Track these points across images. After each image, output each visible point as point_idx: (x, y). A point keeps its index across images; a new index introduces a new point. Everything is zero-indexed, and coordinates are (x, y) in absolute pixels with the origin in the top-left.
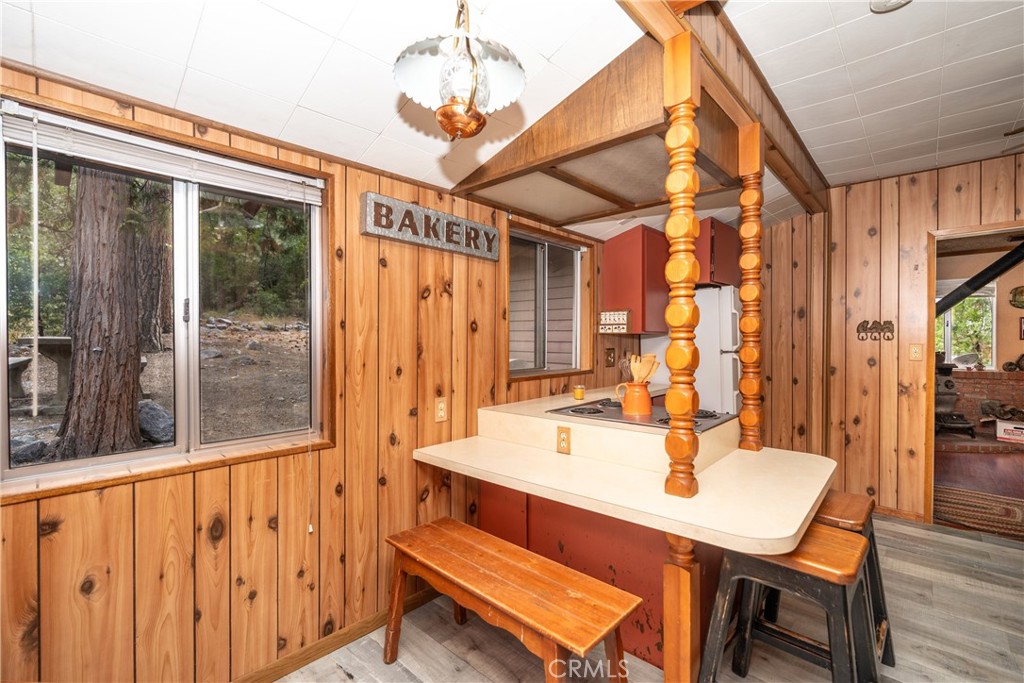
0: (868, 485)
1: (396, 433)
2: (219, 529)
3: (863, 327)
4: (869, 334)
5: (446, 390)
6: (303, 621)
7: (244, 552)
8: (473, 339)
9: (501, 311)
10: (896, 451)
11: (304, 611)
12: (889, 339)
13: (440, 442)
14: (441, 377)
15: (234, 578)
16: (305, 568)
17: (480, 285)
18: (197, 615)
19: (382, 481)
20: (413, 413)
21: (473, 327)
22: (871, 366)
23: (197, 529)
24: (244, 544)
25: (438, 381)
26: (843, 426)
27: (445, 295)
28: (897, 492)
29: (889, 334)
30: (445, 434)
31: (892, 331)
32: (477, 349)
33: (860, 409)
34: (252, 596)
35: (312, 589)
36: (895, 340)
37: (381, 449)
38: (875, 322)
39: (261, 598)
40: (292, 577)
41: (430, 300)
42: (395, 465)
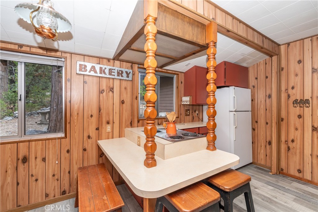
0: (298, 168)
1: (90, 135)
2: (25, 160)
3: (296, 102)
4: (298, 105)
5: (111, 122)
6: (54, 189)
7: (34, 167)
8: (122, 106)
9: (135, 97)
10: (311, 155)
11: (55, 187)
12: (307, 107)
13: (108, 139)
14: (109, 118)
15: (30, 174)
16: (55, 174)
17: (125, 88)
18: (18, 184)
19: (85, 150)
20: (97, 129)
21: (123, 102)
22: (299, 118)
23: (18, 159)
24: (34, 165)
25: (108, 119)
26: (287, 143)
27: (111, 92)
28: (312, 173)
29: (308, 105)
30: (110, 136)
31: (309, 104)
32: (124, 110)
33: (294, 136)
34: (37, 180)
35: (58, 180)
36: (310, 108)
37: (84, 140)
38: (301, 100)
39: (40, 181)
40: (51, 176)
41: (104, 94)
42: (90, 145)
